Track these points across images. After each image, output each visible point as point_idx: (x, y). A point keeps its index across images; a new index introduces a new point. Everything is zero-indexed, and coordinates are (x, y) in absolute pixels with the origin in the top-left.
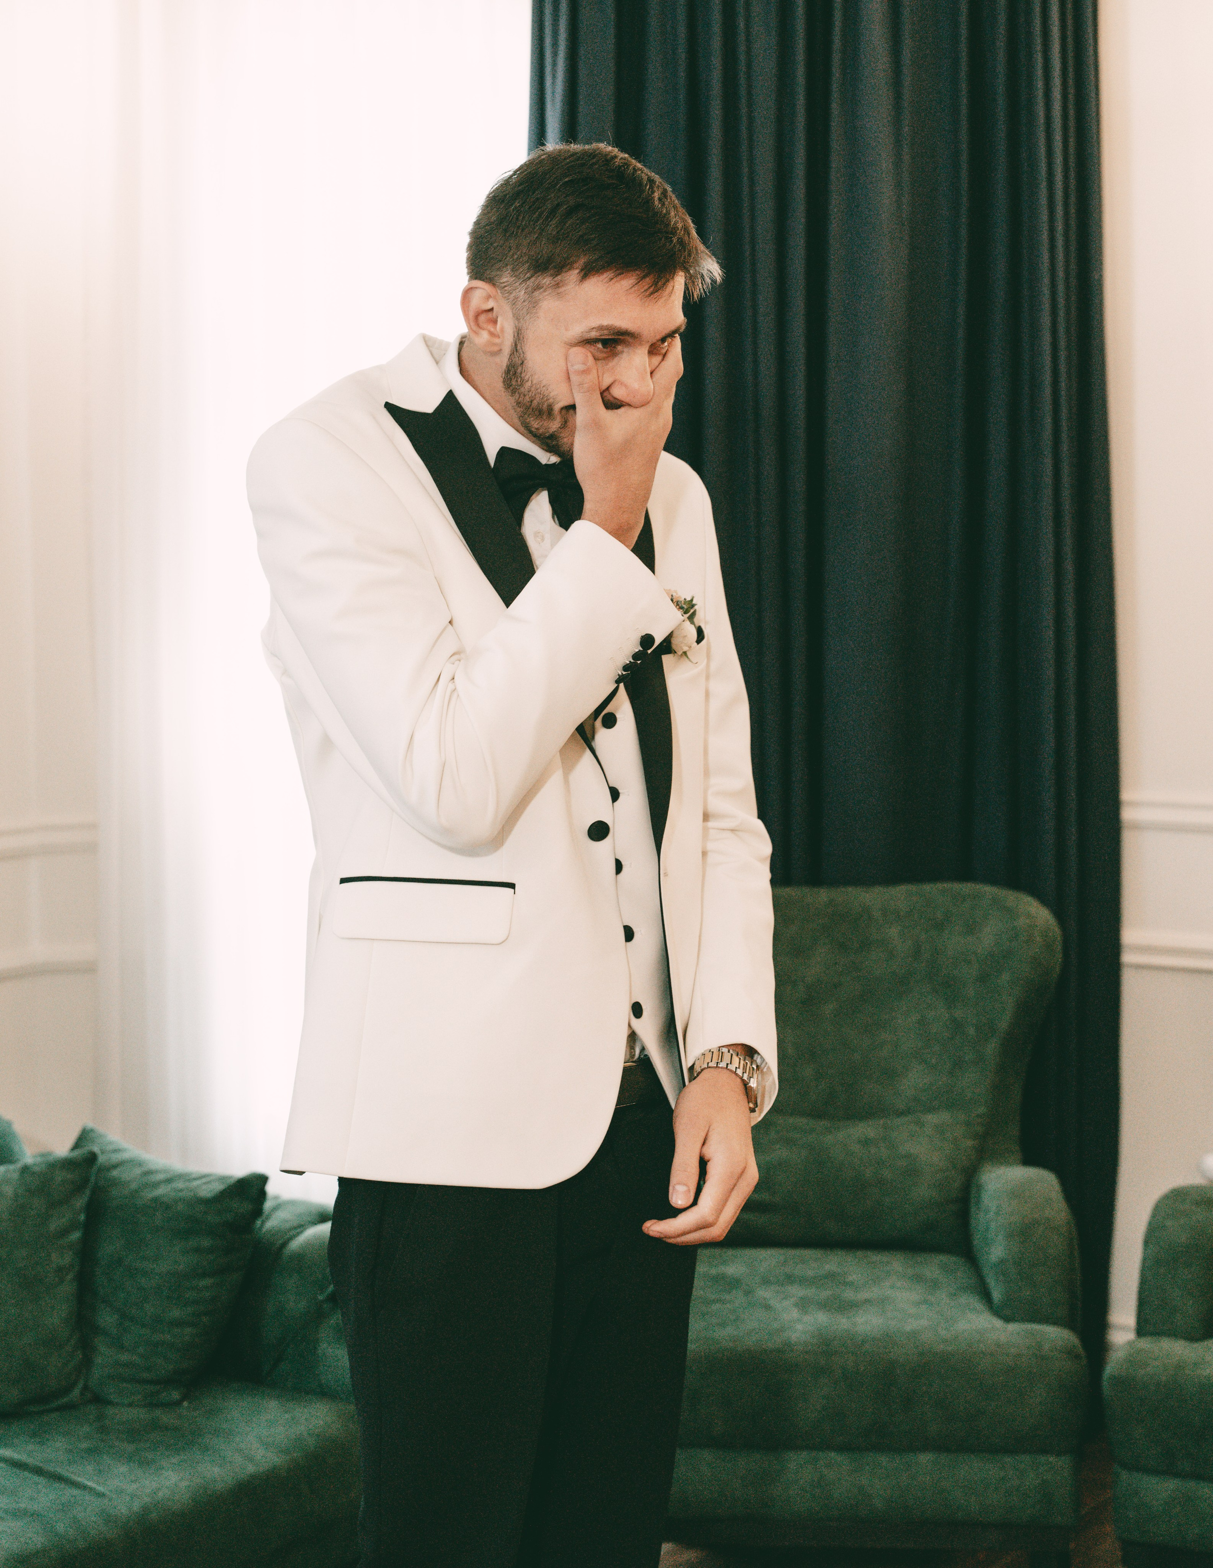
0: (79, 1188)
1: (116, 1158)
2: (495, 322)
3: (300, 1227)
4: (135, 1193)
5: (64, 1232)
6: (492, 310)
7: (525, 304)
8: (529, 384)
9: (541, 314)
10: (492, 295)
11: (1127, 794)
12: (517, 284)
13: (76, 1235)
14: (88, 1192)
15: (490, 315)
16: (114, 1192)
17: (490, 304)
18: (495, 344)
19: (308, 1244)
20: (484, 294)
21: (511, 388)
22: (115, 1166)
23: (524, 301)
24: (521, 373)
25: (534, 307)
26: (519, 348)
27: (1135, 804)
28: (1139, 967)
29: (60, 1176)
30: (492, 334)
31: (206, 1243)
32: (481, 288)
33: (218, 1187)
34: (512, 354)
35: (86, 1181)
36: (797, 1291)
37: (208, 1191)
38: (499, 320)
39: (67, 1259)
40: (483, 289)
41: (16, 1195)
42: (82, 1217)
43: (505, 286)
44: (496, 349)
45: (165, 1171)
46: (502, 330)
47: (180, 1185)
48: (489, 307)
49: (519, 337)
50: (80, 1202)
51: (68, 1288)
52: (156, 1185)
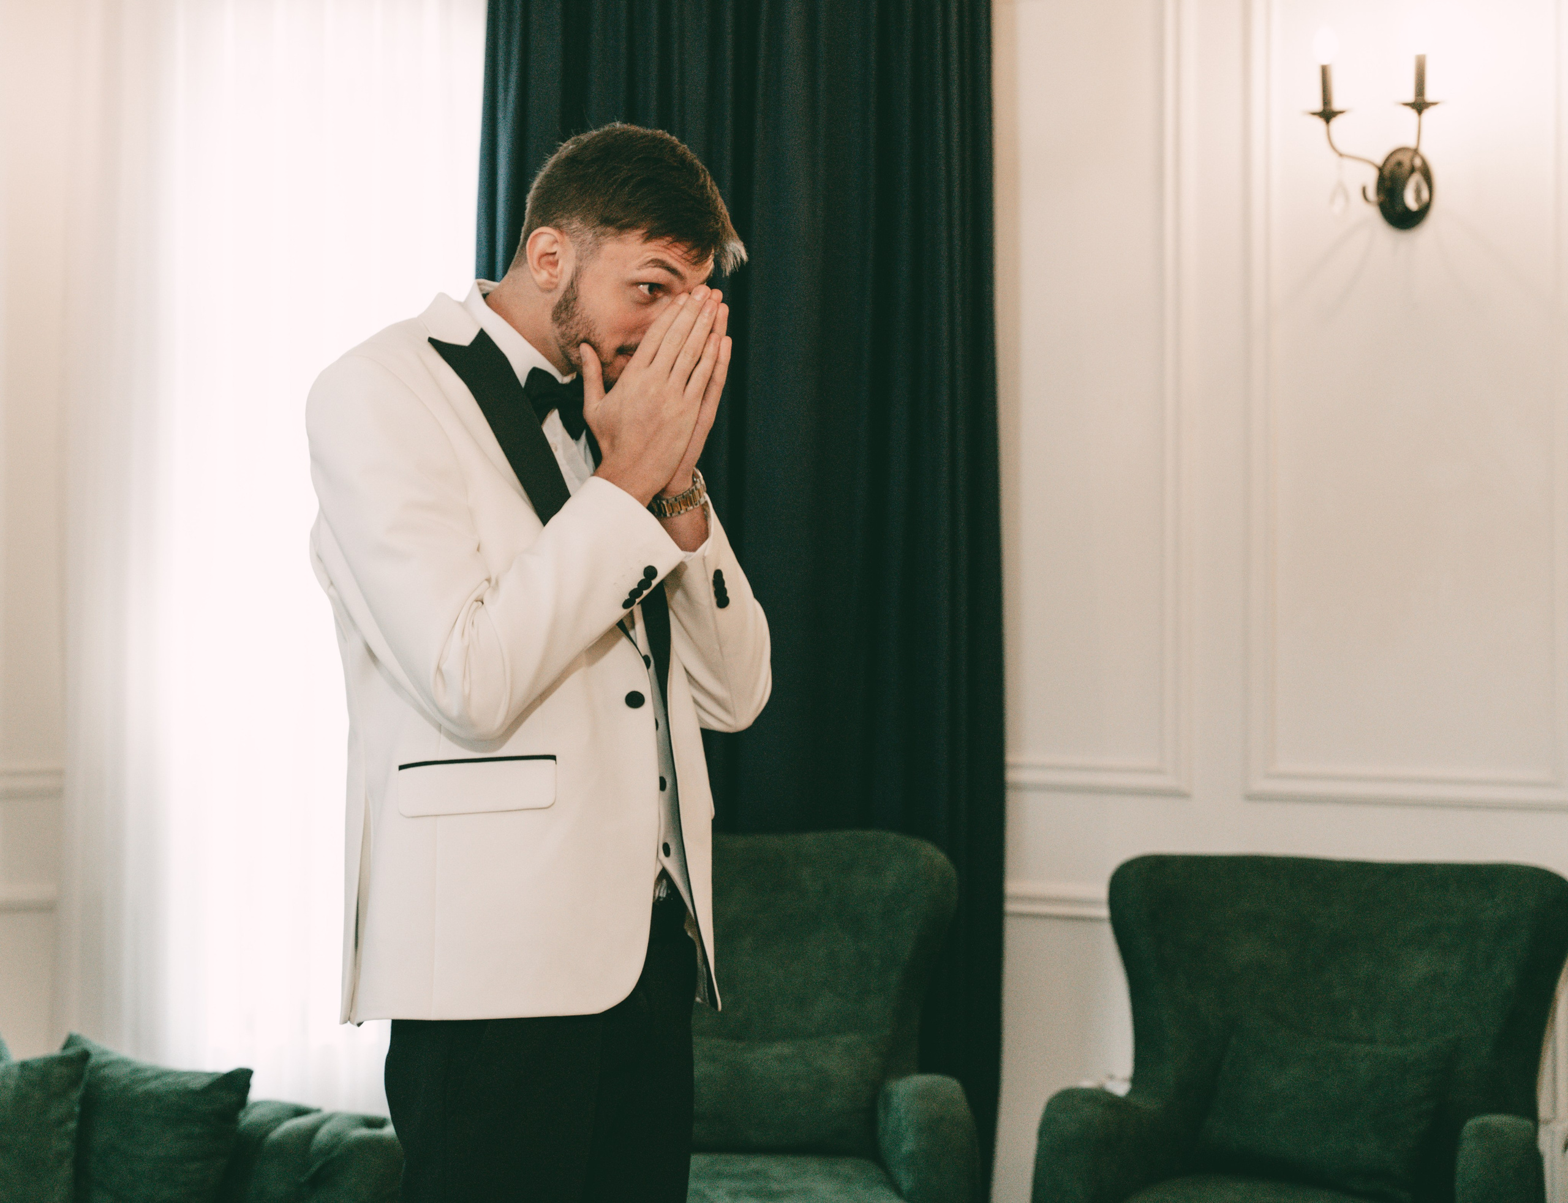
0: (74, 1082)
1: (104, 1059)
2: (555, 264)
3: (278, 1121)
4: (125, 1088)
5: (61, 1122)
6: (554, 254)
7: (591, 245)
8: (579, 317)
9: (603, 255)
10: (559, 241)
11: (1010, 758)
12: (586, 229)
13: (72, 1125)
14: (82, 1086)
15: (551, 258)
16: (106, 1088)
17: (555, 249)
18: (551, 283)
19: (288, 1135)
20: (551, 239)
21: (560, 321)
22: (105, 1065)
23: (590, 243)
24: (573, 308)
25: (598, 248)
26: (575, 285)
27: (1018, 766)
28: (1021, 915)
29: (58, 1071)
30: (551, 275)
31: (197, 1130)
32: (545, 233)
33: (206, 1081)
34: (566, 291)
35: (80, 1076)
36: (726, 1184)
37: (197, 1084)
38: (560, 263)
39: (66, 1145)
40: (549, 234)
41: (18, 1087)
42: (77, 1109)
43: (574, 232)
44: (552, 286)
45: (153, 1068)
46: (562, 272)
47: (170, 1080)
48: (553, 251)
49: (577, 274)
50: (76, 1095)
51: (66, 1171)
52: (147, 1080)
